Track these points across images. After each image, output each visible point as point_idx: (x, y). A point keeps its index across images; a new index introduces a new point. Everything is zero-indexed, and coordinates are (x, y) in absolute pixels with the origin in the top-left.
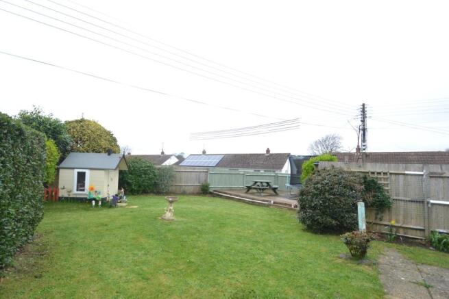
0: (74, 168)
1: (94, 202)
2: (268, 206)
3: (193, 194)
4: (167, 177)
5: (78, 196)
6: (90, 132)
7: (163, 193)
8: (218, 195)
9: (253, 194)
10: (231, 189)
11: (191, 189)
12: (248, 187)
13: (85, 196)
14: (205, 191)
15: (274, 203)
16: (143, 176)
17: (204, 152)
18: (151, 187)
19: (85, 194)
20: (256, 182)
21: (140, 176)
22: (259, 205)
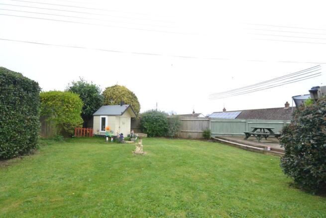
0: (100, 115)
1: (107, 139)
2: (263, 152)
3: (197, 139)
4: (174, 125)
5: (102, 134)
6: (117, 92)
7: (171, 137)
8: (218, 140)
9: (252, 140)
10: (232, 136)
11: (195, 135)
12: (246, 133)
13: (104, 134)
14: (206, 136)
15: (271, 149)
16: (155, 123)
17: (224, 110)
18: (161, 132)
19: (105, 133)
20: (256, 129)
21: (153, 123)
22: (254, 151)
